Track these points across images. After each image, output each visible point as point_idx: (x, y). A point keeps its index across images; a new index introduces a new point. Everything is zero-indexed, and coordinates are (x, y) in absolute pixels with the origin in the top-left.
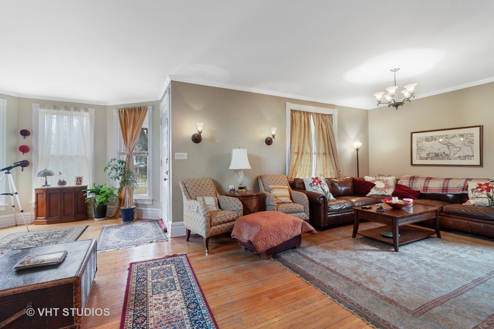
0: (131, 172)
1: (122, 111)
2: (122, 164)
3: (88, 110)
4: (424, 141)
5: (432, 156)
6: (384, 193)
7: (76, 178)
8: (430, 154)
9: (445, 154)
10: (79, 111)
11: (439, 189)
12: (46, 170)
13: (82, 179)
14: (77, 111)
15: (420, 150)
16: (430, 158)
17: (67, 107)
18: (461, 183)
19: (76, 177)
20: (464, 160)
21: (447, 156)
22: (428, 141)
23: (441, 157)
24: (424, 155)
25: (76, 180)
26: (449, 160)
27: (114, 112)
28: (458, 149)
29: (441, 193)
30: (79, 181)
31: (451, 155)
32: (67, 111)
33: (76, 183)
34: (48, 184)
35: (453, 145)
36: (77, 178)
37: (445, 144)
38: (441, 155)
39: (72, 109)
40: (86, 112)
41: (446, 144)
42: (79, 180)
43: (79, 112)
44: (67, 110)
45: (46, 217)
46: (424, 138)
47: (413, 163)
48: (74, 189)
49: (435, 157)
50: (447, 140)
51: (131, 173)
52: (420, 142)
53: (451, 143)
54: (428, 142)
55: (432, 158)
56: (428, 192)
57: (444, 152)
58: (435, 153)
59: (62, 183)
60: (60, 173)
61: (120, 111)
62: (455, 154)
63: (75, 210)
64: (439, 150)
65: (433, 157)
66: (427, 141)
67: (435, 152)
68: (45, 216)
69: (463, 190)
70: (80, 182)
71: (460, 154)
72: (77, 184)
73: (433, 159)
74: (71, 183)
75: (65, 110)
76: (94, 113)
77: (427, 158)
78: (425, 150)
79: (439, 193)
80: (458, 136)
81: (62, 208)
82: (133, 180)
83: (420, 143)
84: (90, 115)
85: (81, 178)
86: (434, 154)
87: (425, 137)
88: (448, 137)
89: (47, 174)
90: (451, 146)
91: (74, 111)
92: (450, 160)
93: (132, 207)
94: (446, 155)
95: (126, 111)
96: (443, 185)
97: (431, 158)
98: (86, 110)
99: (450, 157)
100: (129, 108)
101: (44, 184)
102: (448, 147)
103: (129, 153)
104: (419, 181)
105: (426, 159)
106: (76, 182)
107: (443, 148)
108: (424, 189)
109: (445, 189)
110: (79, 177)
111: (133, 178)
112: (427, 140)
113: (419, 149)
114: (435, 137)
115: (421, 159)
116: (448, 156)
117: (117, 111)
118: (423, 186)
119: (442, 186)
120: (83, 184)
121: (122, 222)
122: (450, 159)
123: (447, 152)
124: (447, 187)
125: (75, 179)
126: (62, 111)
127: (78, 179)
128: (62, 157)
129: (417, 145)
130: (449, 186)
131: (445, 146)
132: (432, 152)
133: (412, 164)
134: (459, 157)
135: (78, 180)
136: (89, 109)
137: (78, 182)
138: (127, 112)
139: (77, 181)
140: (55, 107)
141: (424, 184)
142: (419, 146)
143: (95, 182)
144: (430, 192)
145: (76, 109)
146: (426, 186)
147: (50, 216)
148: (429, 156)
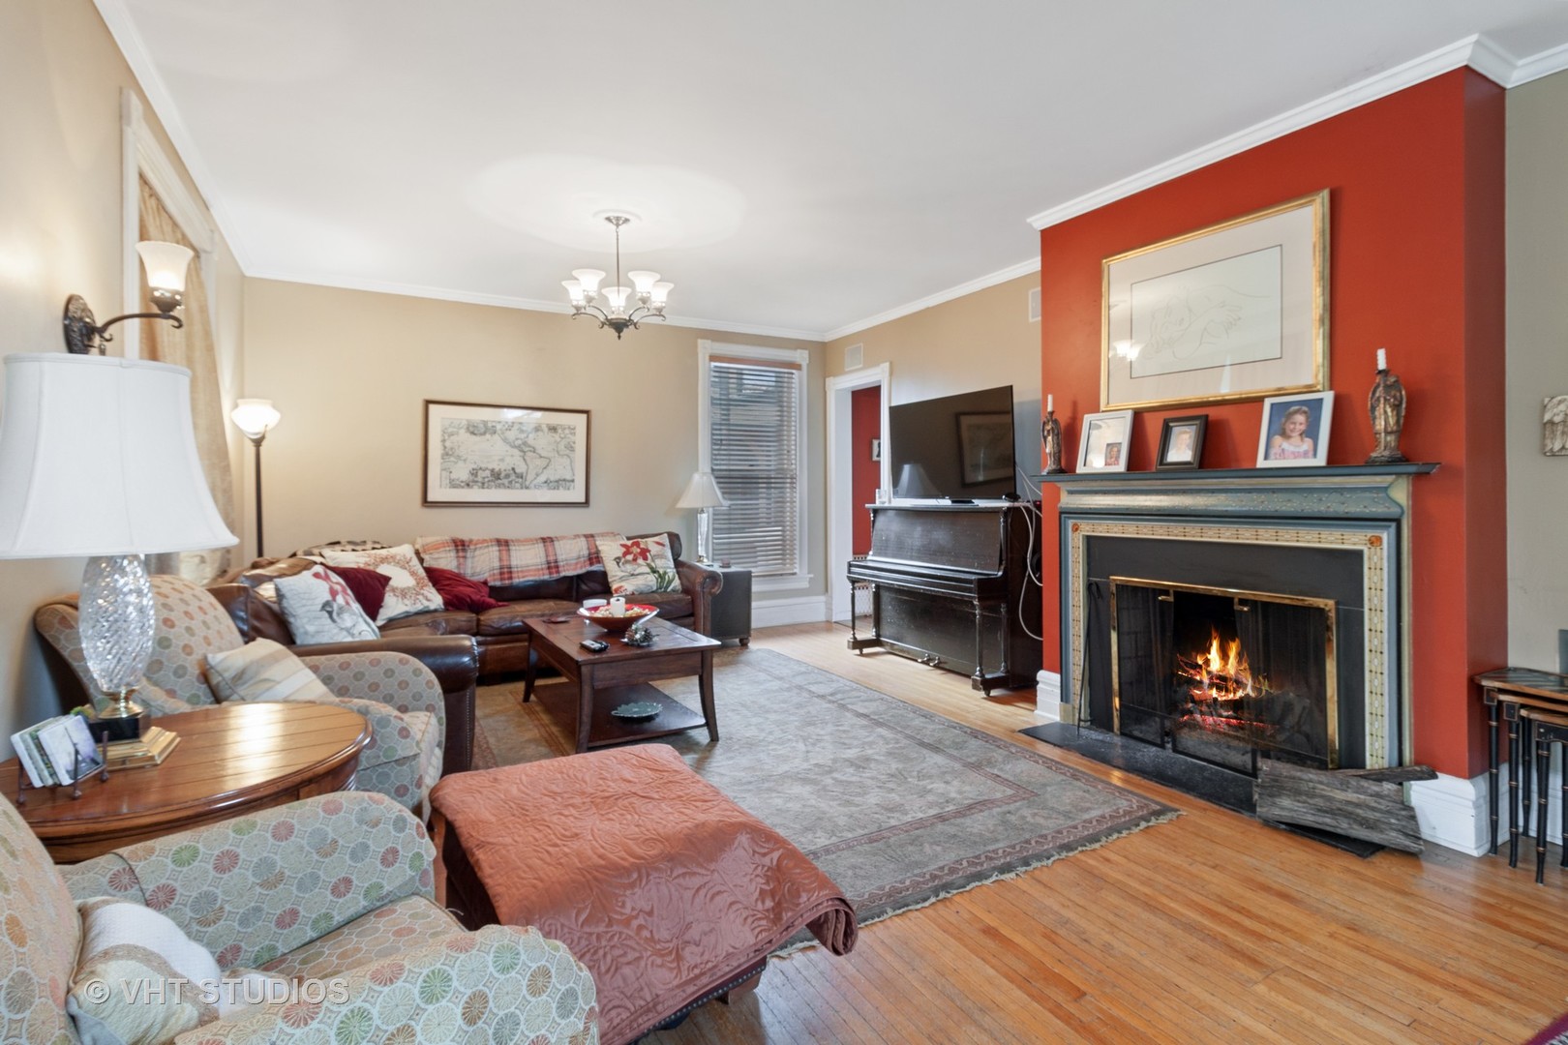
4: (462, 431)
5: (484, 478)
6: (426, 603)
8: (480, 472)
9: (515, 472)
11: (540, 567)
15: (452, 459)
16: (477, 482)
18: (581, 548)
20: (556, 491)
21: (520, 480)
22: (475, 434)
23: (506, 481)
24: (462, 473)
26: (524, 491)
28: (544, 462)
29: (546, 577)
31: (530, 477)
35: (534, 452)
37: (515, 447)
38: (507, 476)
41: (518, 447)
46: (464, 422)
47: (430, 498)
49: (492, 481)
50: (523, 436)
52: (451, 435)
53: (530, 446)
54: (474, 437)
55: (483, 484)
56: (516, 581)
57: (513, 469)
58: (492, 470)
62: (537, 475)
64: (502, 460)
65: (486, 480)
66: (473, 433)
67: (490, 467)
69: (591, 564)
71: (551, 474)
73: (486, 485)
77: (471, 484)
78: (465, 460)
79: (542, 578)
80: (546, 429)
83: (452, 438)
86: (488, 473)
87: (467, 420)
88: (524, 428)
90: (531, 454)
92: (528, 491)
94: (518, 477)
96: (547, 556)
97: (480, 484)
99: (527, 483)
102: (522, 454)
104: (482, 551)
105: (468, 485)
107: (512, 456)
108: (501, 574)
109: (552, 565)
112: (471, 429)
113: (447, 454)
114: (494, 424)
115: (454, 485)
116: (522, 477)
118: (497, 564)
119: (544, 560)
122: (527, 488)
123: (521, 468)
124: (556, 562)
129: (444, 441)
130: (560, 558)
131: (516, 452)
132: (483, 466)
133: (426, 502)
134: (546, 482)
141: (501, 560)
142: (448, 444)
144: (521, 580)
146: (505, 563)
148: (476, 476)
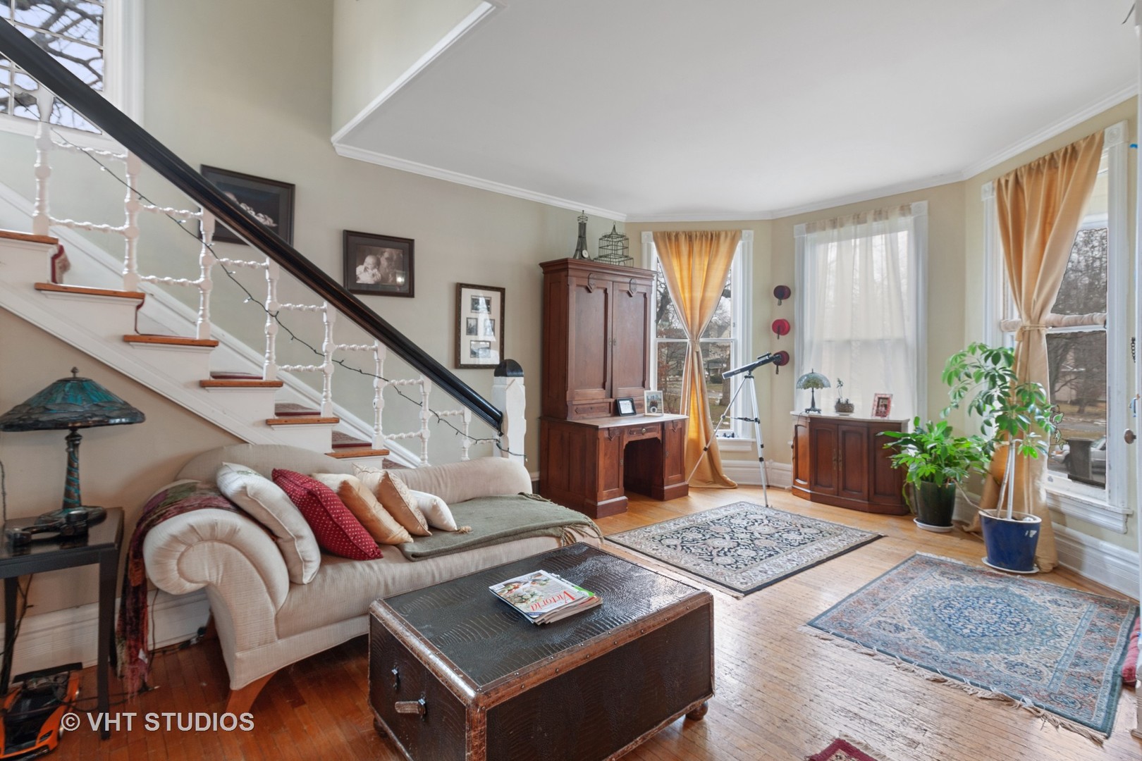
0: (1033, 390)
1: (1007, 182)
2: (996, 361)
3: (910, 209)
7: (877, 399)
10: (887, 218)
12: (813, 373)
13: (889, 402)
14: (881, 219)
17: (859, 215)
19: (876, 395)
25: (876, 403)
27: (986, 191)
30: (882, 406)
32: (859, 226)
33: (875, 412)
34: (817, 407)
36: (879, 398)
39: (870, 217)
40: (904, 215)
42: (883, 404)
43: (886, 221)
44: (859, 223)
45: (810, 482)
48: (869, 425)
51: (1030, 395)
59: (844, 407)
60: (840, 382)
61: (1003, 182)
63: (869, 482)
68: (808, 479)
70: (883, 409)
72: (877, 414)
74: (863, 411)
75: (854, 223)
76: (925, 212)
81: (840, 469)
82: (1039, 420)
84: (916, 221)
85: (887, 399)
89: (814, 382)
91: (875, 220)
93: (1028, 520)
95: (1022, 176)
98: (905, 210)
100: (1030, 165)
101: (809, 406)
103: (1028, 323)
106: (875, 408)
110: (883, 396)
111: (1039, 414)
117: (993, 189)
120: (893, 416)
121: (985, 560)
125: (875, 401)
126: (850, 228)
127: (881, 400)
128: (849, 342)
135: (881, 403)
136: (913, 205)
137: (880, 408)
138: (1024, 181)
139: (878, 406)
140: (834, 223)
143: (918, 414)
145: (880, 214)
147: (816, 483)
